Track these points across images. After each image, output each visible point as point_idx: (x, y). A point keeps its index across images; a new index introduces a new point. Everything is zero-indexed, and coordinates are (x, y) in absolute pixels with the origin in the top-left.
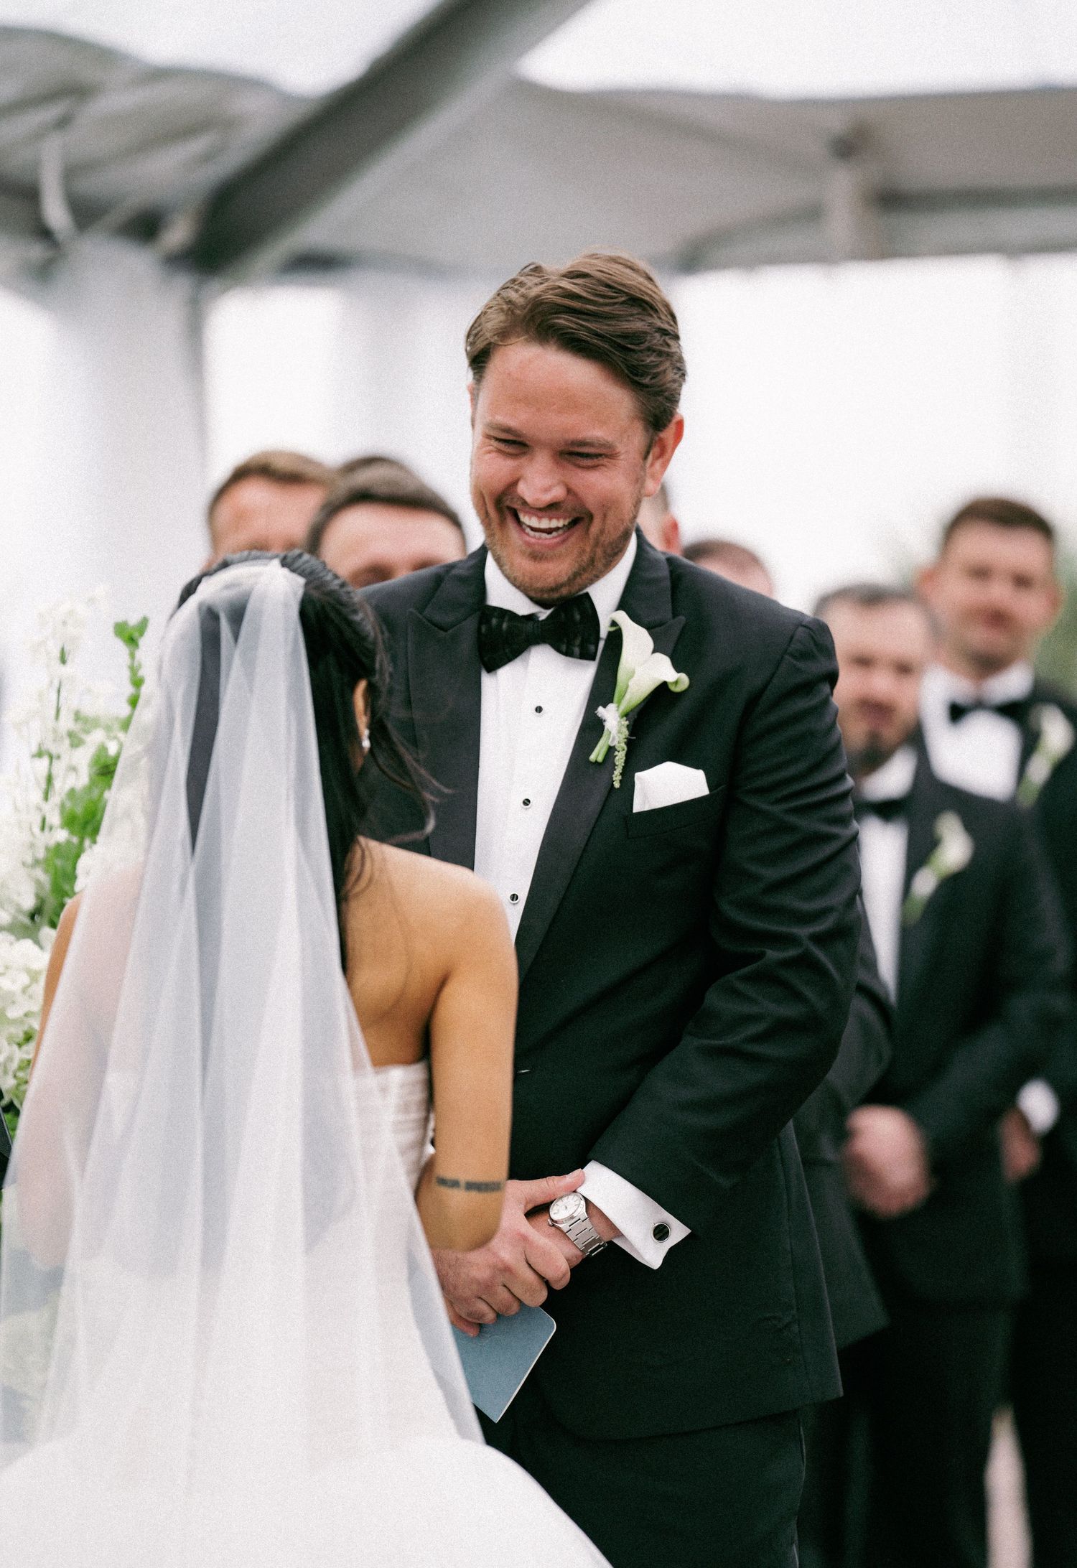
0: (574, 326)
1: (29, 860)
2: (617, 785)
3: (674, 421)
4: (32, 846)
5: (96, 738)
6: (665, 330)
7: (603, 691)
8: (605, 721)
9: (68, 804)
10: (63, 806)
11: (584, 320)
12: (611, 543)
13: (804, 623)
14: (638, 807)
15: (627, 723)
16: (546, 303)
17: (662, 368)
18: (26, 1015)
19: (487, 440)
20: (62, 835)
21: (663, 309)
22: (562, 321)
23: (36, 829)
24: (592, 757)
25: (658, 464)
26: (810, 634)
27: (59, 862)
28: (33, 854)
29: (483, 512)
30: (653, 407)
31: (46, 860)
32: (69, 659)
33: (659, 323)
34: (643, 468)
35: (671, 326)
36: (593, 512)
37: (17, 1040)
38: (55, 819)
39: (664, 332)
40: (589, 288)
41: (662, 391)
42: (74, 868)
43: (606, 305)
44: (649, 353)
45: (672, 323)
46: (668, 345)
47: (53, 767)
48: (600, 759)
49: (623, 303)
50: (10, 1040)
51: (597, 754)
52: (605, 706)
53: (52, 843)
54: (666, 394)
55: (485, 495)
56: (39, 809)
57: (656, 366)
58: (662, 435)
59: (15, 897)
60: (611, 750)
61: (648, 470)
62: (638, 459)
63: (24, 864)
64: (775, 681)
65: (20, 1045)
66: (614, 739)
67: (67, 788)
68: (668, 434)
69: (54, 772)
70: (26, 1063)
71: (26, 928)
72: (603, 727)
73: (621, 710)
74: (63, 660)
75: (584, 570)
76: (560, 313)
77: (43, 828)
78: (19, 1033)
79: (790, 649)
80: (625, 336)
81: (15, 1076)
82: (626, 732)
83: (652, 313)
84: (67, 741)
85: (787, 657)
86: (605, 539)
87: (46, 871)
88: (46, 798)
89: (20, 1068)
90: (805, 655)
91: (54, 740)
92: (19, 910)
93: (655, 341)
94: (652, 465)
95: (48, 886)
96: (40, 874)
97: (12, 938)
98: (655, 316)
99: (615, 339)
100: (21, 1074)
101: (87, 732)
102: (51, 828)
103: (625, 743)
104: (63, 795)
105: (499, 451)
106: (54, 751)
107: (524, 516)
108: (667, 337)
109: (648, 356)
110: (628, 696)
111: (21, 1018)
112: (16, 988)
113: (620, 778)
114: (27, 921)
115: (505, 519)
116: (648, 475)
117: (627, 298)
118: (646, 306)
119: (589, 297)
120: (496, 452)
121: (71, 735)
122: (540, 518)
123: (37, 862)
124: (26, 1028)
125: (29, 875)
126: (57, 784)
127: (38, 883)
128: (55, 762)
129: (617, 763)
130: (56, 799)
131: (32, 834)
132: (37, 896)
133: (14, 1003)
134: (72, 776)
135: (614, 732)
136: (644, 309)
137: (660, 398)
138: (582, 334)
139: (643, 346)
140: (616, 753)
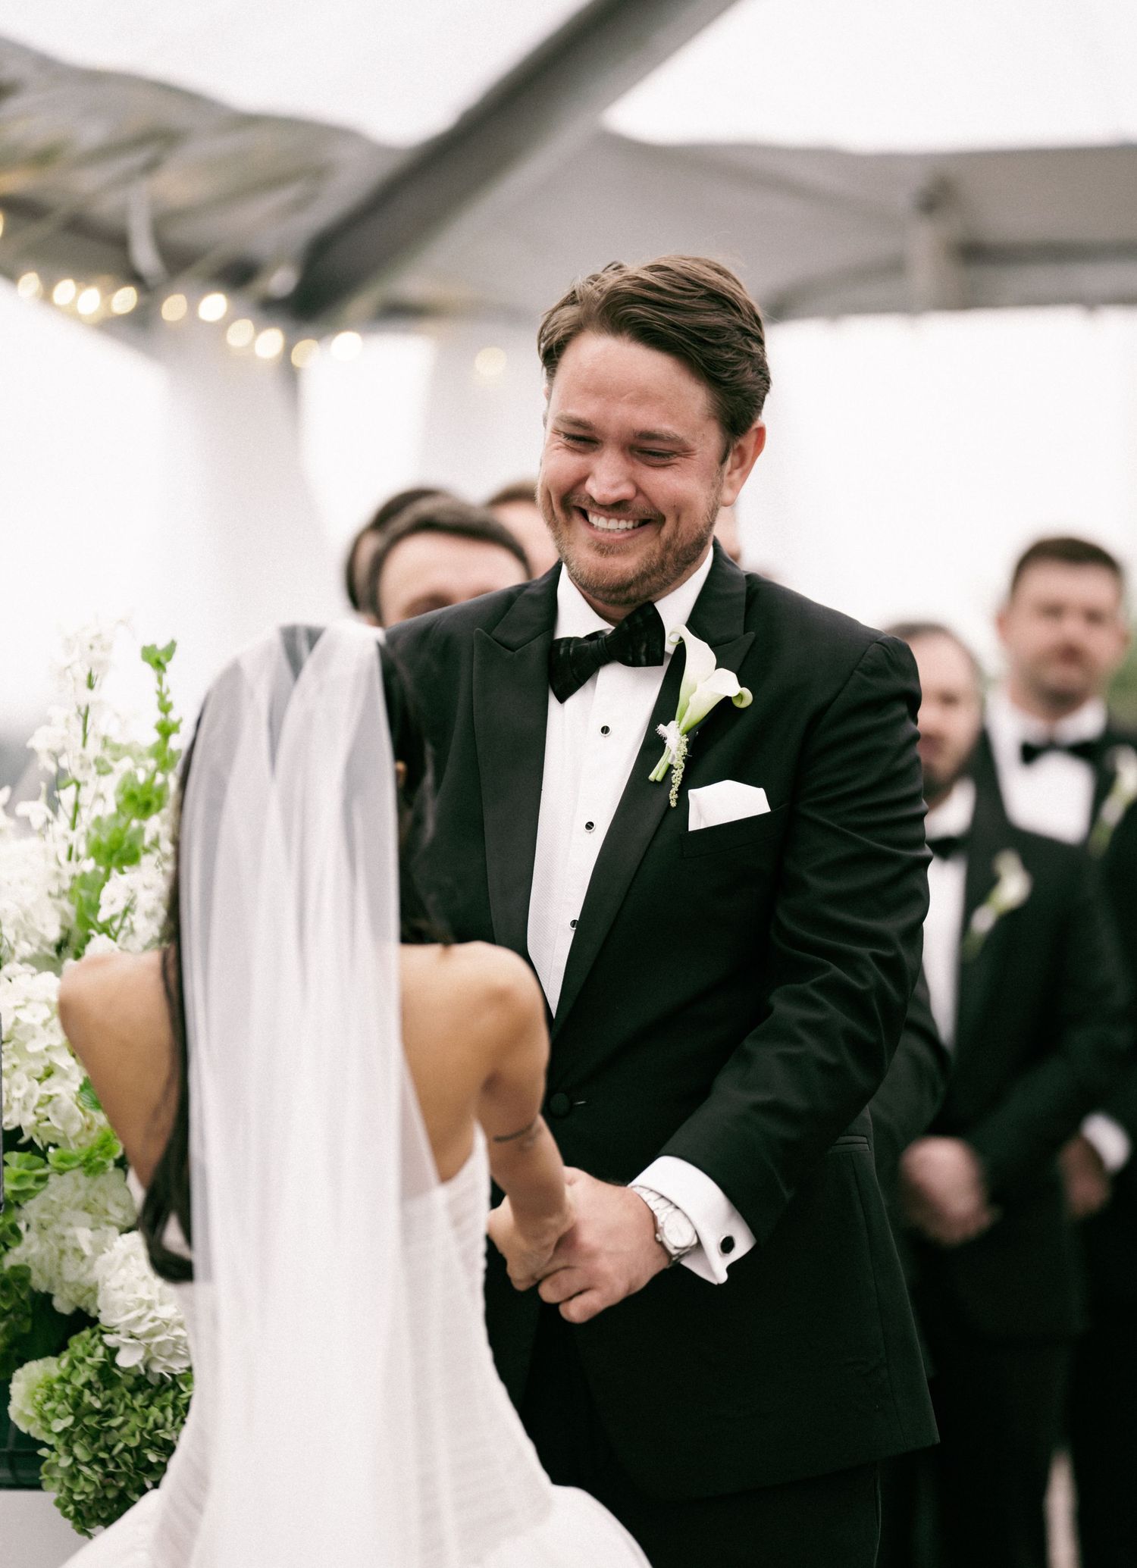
0: (650, 316)
1: (55, 890)
2: (673, 804)
3: (755, 426)
4: (58, 875)
5: (126, 764)
6: (747, 330)
7: (666, 707)
8: (665, 739)
9: (94, 833)
10: (88, 834)
11: (662, 311)
12: (684, 549)
13: (879, 640)
14: (694, 825)
15: (687, 740)
16: (623, 293)
17: (741, 367)
18: (47, 1049)
19: (556, 436)
20: (88, 865)
21: (746, 310)
22: (637, 310)
23: (63, 859)
24: (652, 777)
25: (737, 474)
26: (884, 651)
27: (84, 893)
28: (59, 885)
29: (549, 512)
30: (729, 407)
31: (71, 890)
32: (97, 683)
33: (740, 322)
34: (720, 473)
35: (754, 327)
36: (665, 514)
37: (38, 1076)
38: (82, 849)
39: (745, 333)
40: (670, 280)
41: (739, 391)
42: (98, 899)
43: (683, 297)
44: (727, 350)
45: (755, 325)
46: (750, 346)
47: (81, 794)
48: (659, 778)
49: (702, 297)
50: (30, 1074)
51: (657, 774)
52: (666, 724)
53: (78, 872)
54: (746, 394)
55: (552, 493)
56: (66, 837)
57: (734, 364)
58: (741, 442)
59: (40, 929)
60: (670, 767)
61: (726, 478)
62: (715, 463)
63: (50, 894)
64: (842, 696)
65: (40, 1080)
66: (674, 757)
67: (94, 816)
68: (748, 441)
69: (81, 801)
70: (46, 1100)
71: (52, 959)
72: (665, 745)
73: (682, 728)
74: (91, 686)
75: (653, 572)
76: (635, 303)
77: (69, 858)
78: (39, 1068)
79: (861, 665)
80: (703, 329)
81: (35, 1113)
82: (684, 749)
83: (734, 312)
84: (94, 769)
85: (856, 672)
86: (678, 544)
87: (71, 902)
88: (73, 827)
89: (40, 1105)
90: (876, 671)
91: (82, 767)
92: (43, 941)
93: (735, 339)
94: (730, 473)
95: (73, 918)
96: (65, 905)
97: (34, 970)
98: (737, 314)
99: (693, 331)
100: (40, 1111)
101: (116, 760)
102: (78, 858)
103: (684, 761)
104: (89, 823)
105: (568, 447)
106: (80, 779)
107: (593, 516)
108: (749, 338)
109: (727, 353)
110: (688, 714)
111: (42, 1052)
112: (37, 1022)
113: (676, 796)
114: (53, 954)
115: (571, 517)
116: (725, 483)
117: (707, 292)
118: (727, 303)
119: (668, 288)
120: (564, 448)
121: (98, 761)
122: (609, 518)
123: (62, 893)
124: (46, 1063)
125: (55, 906)
126: (84, 813)
127: (64, 915)
128: (82, 789)
129: (674, 782)
130: (82, 827)
131: (60, 864)
132: (63, 927)
133: (34, 1037)
134: (100, 802)
135: (674, 751)
136: (725, 306)
137: (739, 398)
138: (657, 324)
139: (722, 341)
140: (674, 771)
